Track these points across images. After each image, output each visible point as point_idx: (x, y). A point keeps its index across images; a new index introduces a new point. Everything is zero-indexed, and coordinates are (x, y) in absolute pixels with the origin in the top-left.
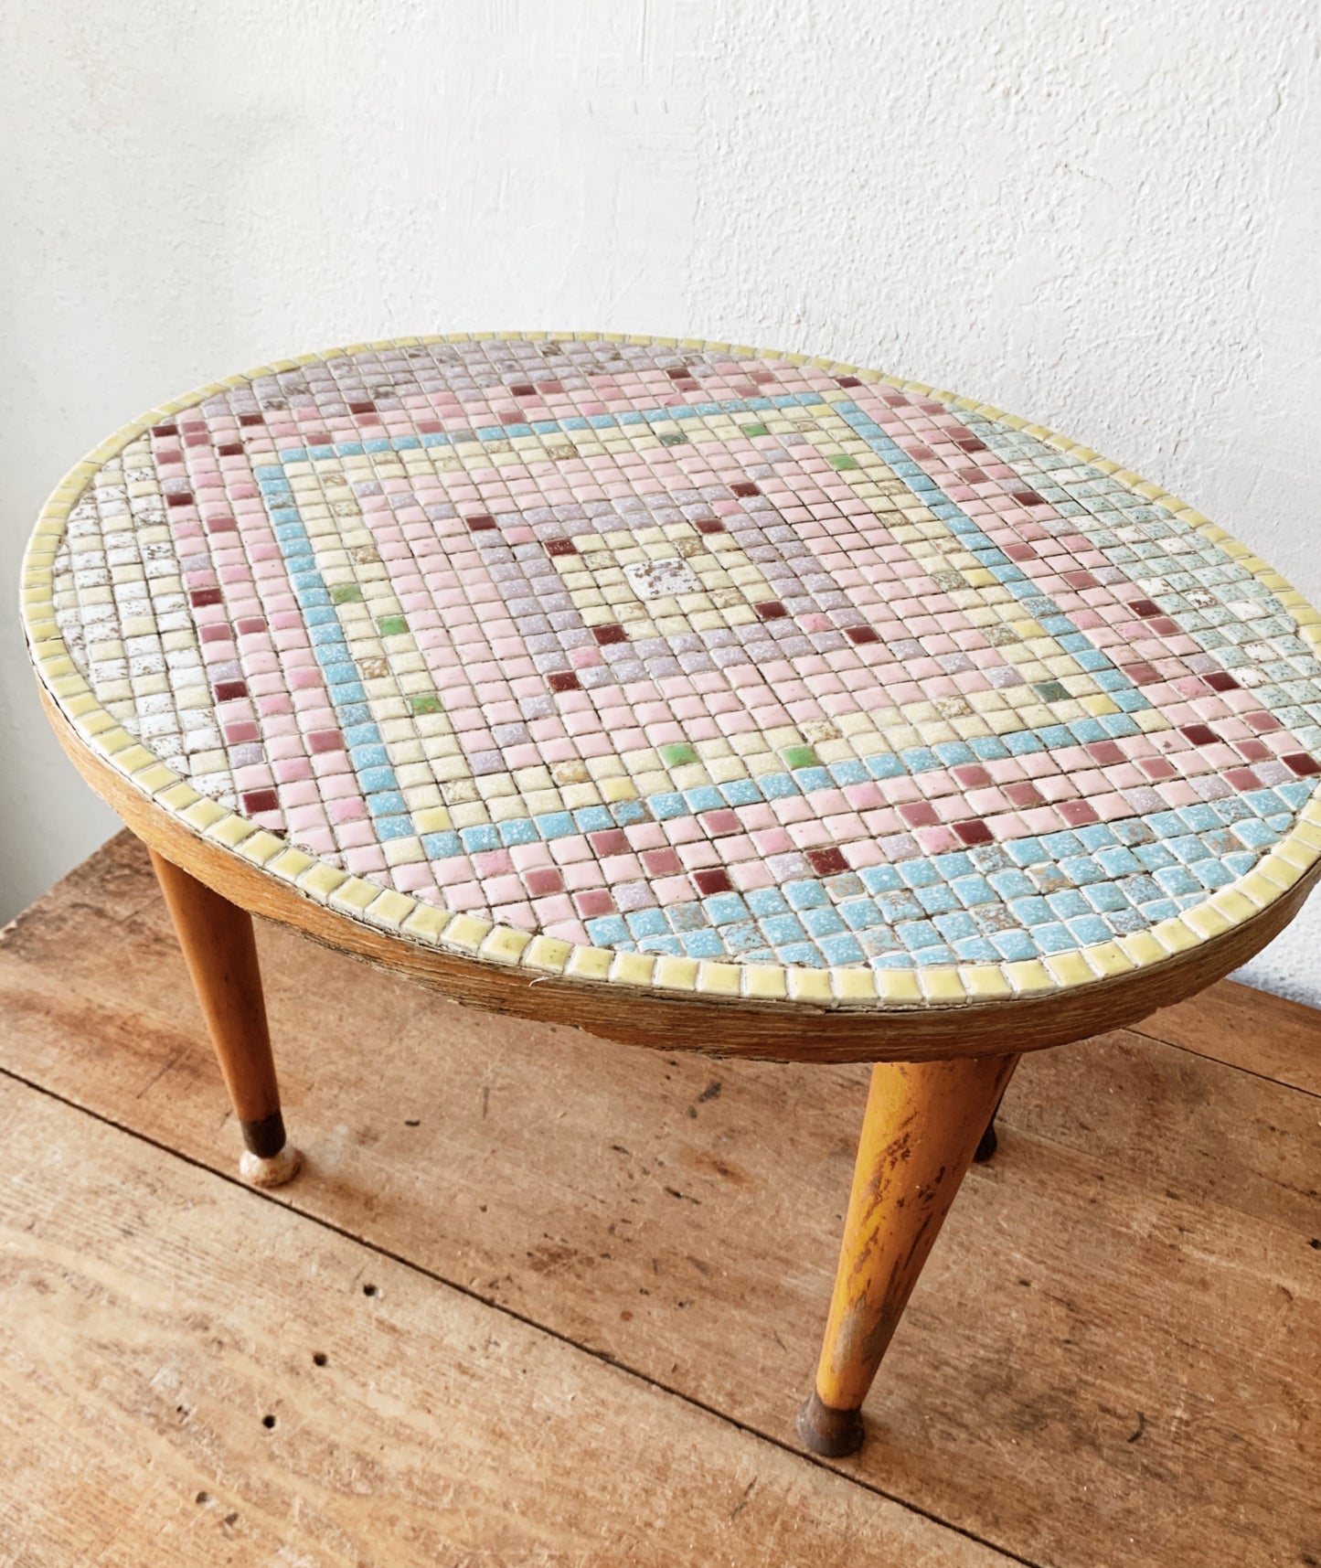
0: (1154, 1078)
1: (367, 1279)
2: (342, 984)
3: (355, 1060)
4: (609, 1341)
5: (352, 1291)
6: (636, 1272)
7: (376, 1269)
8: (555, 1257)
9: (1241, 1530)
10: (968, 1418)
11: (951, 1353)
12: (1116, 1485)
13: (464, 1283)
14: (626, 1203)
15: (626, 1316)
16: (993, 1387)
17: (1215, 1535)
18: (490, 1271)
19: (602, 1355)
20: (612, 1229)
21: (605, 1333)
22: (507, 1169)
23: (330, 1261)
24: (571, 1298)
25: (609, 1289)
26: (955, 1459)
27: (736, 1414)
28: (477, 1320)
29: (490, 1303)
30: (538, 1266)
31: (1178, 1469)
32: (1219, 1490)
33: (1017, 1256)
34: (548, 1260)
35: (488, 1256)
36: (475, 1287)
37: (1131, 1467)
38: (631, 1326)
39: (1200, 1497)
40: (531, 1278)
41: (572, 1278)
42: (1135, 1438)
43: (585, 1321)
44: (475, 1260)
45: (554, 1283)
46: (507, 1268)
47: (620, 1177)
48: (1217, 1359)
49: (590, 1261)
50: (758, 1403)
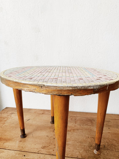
0: (90, 120)
1: (24, 155)
2: (14, 129)
3: (17, 135)
4: (53, 153)
5: (22, 156)
6: (53, 146)
7: (24, 153)
8: (44, 147)
9: (117, 152)
10: (90, 150)
11: (85, 145)
12: (105, 151)
13: (35, 152)
14: (50, 140)
15: (53, 150)
16: (90, 146)
17: (115, 153)
18: (38, 150)
19: (53, 155)
20: (49, 143)
21: (52, 152)
22: (37, 141)
23: (19, 154)
24: (47, 150)
25: (51, 148)
26: (90, 154)
27: (68, 156)
28: (38, 155)
29: (39, 153)
30: (43, 148)
31: (109, 148)
32: (113, 149)
33: (87, 135)
34: (44, 148)
35: (37, 149)
36: (36, 152)
37: (106, 149)
38: (54, 151)
39: (112, 150)
40: (42, 150)
41: (47, 149)
42: (104, 147)
43: (49, 152)
44: (36, 150)
45: (45, 150)
46: (39, 149)
47: (48, 138)
48: (107, 139)
49: (48, 146)
50: (70, 154)
